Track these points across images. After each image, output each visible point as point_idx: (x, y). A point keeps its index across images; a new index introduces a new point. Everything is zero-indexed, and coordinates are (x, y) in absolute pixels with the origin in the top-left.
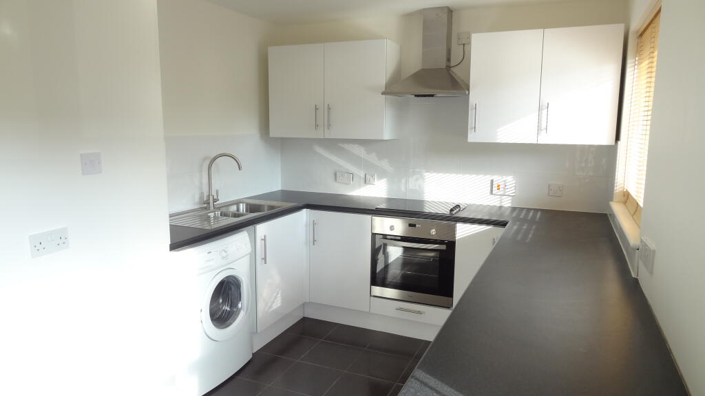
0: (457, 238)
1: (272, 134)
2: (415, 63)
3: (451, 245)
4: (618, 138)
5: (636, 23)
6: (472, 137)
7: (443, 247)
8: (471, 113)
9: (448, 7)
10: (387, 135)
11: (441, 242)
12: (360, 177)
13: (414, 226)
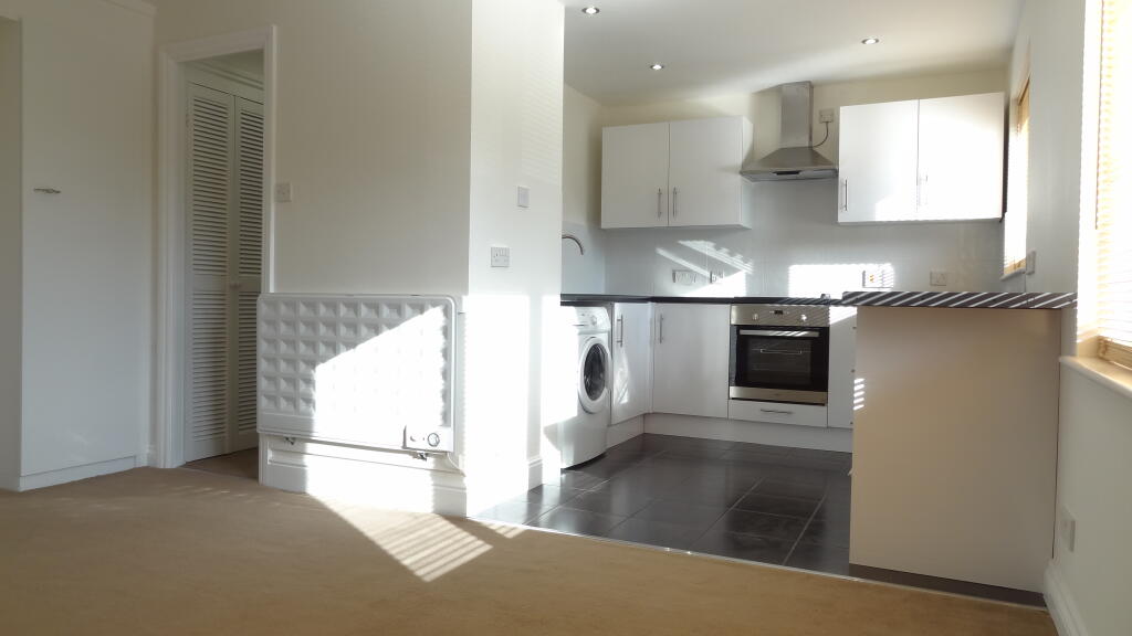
0: (831, 323)
1: (603, 226)
2: (771, 142)
3: (824, 332)
4: (1004, 209)
5: (1016, 91)
6: (843, 217)
7: (816, 334)
8: (841, 190)
9: (810, 82)
10: (743, 221)
11: (811, 329)
12: (705, 277)
13: (781, 312)
